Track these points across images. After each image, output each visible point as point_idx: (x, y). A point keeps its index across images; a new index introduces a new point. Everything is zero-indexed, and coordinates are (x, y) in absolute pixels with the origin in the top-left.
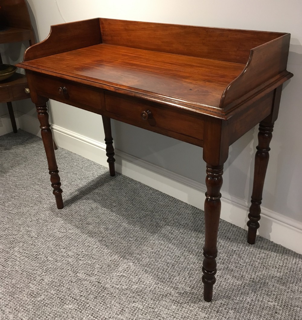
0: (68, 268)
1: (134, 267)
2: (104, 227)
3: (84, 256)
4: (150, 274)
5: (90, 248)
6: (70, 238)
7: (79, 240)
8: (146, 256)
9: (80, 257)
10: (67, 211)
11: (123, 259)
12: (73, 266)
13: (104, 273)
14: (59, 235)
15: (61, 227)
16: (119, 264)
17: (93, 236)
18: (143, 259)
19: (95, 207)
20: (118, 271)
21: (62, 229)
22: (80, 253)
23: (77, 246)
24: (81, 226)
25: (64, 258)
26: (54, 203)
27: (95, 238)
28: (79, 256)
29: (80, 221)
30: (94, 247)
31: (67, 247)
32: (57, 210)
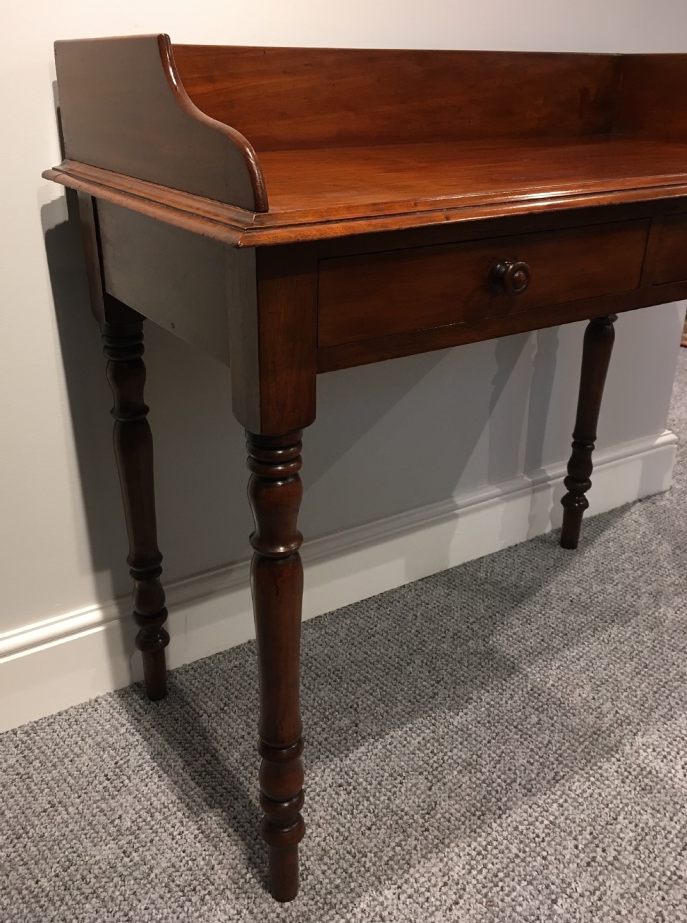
0: (659, 899)
1: (655, 737)
2: (455, 773)
3: (597, 846)
4: (678, 713)
5: (562, 825)
6: (496, 876)
7: (515, 850)
8: (609, 704)
9: (604, 858)
10: (325, 868)
11: (617, 753)
12: (647, 885)
13: (678, 807)
14: (472, 912)
15: (421, 900)
16: (639, 766)
17: (500, 809)
18: (621, 712)
19: (337, 777)
20: (670, 772)
21: (433, 899)
22: (582, 856)
23: (544, 858)
24: (436, 833)
25: (606, 909)
26: (239, 913)
27: (510, 803)
28: (599, 859)
29: (404, 831)
30: (557, 813)
31: (546, 892)
32: (299, 904)
